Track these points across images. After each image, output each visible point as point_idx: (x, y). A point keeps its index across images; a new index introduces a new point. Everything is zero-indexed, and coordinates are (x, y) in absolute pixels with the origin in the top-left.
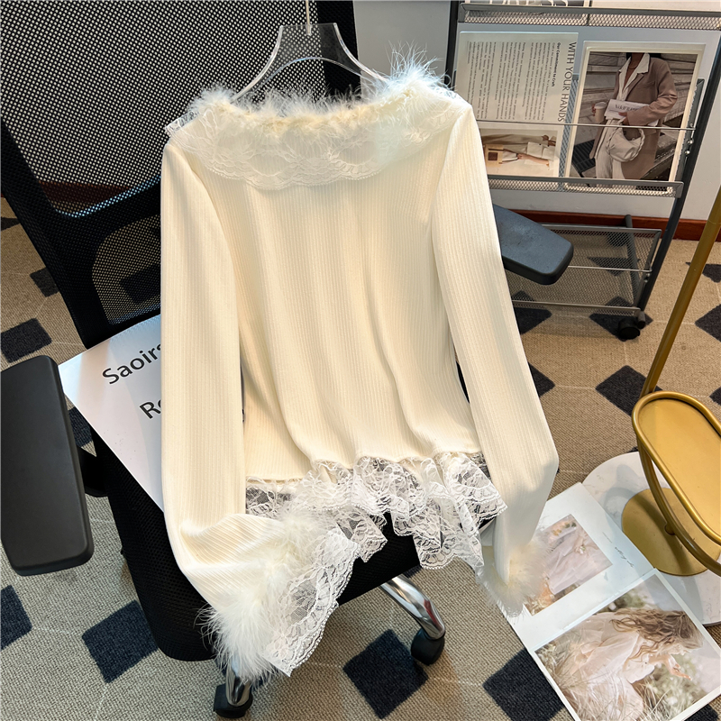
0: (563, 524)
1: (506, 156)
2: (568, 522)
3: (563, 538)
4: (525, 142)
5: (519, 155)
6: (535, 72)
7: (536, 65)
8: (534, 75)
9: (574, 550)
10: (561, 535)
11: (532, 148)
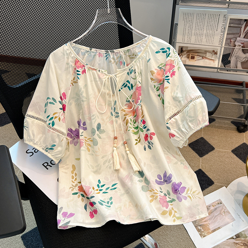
0: (217, 202)
1: (198, 58)
2: (219, 202)
3: (216, 208)
4: (206, 52)
5: (203, 57)
6: (210, 25)
7: (210, 23)
8: (209, 27)
9: (220, 214)
11: (208, 55)
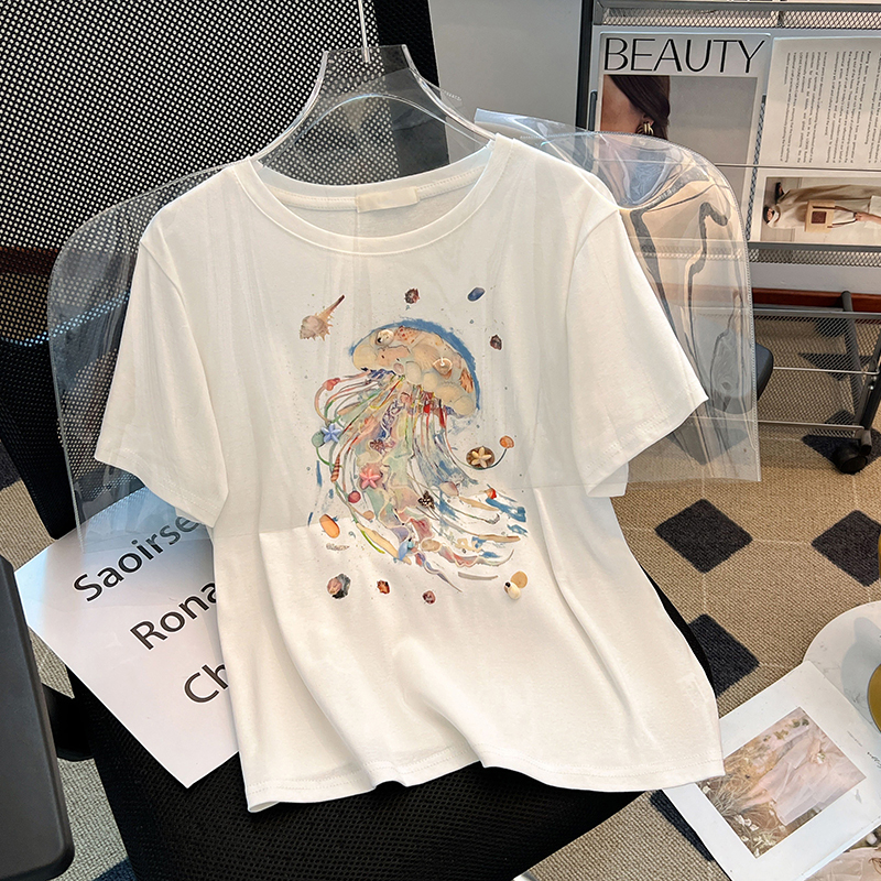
0: (791, 723)
1: (838, 216)
2: (796, 719)
3: (791, 744)
4: (868, 195)
5: (858, 214)
9: (809, 760)
10: (787, 739)
